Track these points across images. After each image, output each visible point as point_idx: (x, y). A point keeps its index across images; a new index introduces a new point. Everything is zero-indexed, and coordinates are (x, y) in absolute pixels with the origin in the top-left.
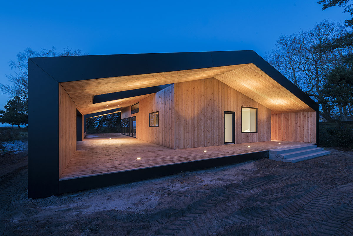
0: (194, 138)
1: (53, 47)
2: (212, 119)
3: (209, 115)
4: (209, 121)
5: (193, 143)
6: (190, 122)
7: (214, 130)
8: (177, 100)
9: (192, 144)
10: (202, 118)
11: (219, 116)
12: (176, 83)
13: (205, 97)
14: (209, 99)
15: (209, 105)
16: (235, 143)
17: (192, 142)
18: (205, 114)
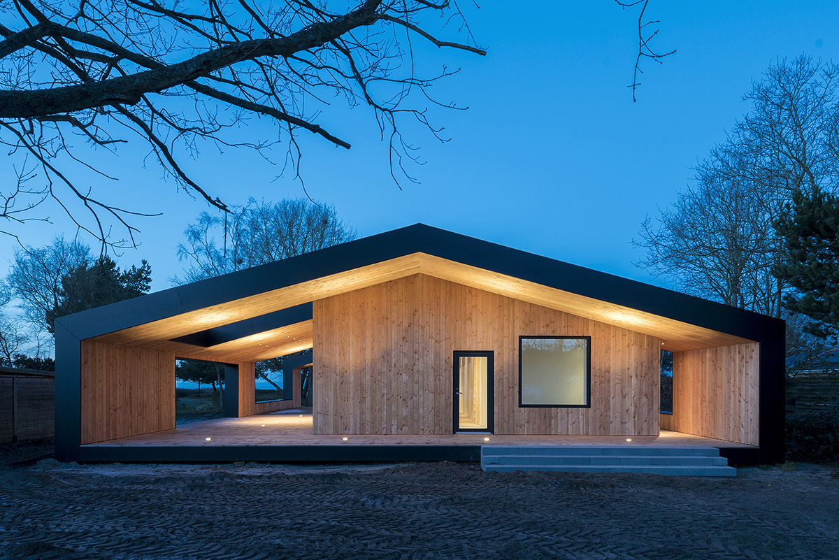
0: (362, 413)
1: (250, 199)
2: (415, 371)
3: (405, 361)
4: (405, 377)
5: (358, 425)
6: (352, 379)
7: (421, 399)
8: (320, 333)
9: (355, 426)
10: (384, 370)
11: (438, 362)
12: (317, 301)
13: (393, 322)
14: (405, 325)
15: (404, 338)
16: (493, 433)
17: (355, 421)
18: (393, 360)
